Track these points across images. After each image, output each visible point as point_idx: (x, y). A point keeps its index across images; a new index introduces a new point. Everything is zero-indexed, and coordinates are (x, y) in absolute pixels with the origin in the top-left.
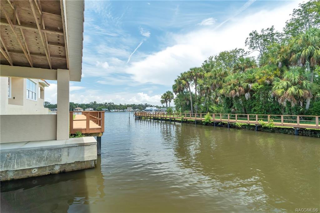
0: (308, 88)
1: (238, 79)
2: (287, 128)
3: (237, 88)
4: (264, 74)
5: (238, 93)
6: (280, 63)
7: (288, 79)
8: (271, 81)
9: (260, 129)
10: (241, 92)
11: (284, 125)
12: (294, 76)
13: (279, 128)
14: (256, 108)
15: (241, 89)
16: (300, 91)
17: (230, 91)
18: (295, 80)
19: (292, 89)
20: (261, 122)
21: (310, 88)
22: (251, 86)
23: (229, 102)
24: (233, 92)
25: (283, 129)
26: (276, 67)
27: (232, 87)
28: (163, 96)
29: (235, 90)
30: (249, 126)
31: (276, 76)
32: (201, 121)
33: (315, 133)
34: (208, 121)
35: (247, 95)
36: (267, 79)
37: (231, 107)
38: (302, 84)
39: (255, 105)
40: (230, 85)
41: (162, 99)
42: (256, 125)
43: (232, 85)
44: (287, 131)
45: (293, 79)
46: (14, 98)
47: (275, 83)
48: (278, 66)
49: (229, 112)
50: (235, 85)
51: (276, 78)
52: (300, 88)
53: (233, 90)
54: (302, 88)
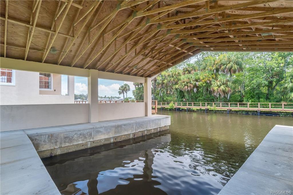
0: (230, 87)
1: (189, 79)
2: (223, 110)
3: (189, 84)
4: (205, 76)
5: (189, 88)
6: (215, 70)
7: (220, 81)
8: (210, 81)
9: (208, 111)
10: (191, 87)
11: (222, 108)
12: (223, 79)
13: (218, 110)
14: (200, 98)
15: (192, 85)
16: (226, 88)
17: (184, 87)
18: (224, 81)
19: (222, 87)
20: (209, 107)
21: (231, 87)
22: (198, 84)
23: (181, 94)
24: (186, 87)
25: (220, 111)
26: (212, 72)
27: (186, 84)
28: (121, 88)
29: (188, 86)
30: (201, 110)
31: (213, 78)
32: (165, 107)
33: (237, 112)
34: (172, 107)
35: (195, 90)
36: (208, 80)
37: (182, 98)
38: (227, 84)
39: (199, 96)
40: (184, 82)
41: (120, 91)
42: (206, 109)
43: (186, 83)
44: (223, 112)
45: (223, 81)
46: (55, 90)
47: (213, 83)
48: (214, 72)
49: (182, 101)
50: (187, 83)
51: (213, 80)
52: (226, 87)
53: (186, 86)
54: (227, 86)
